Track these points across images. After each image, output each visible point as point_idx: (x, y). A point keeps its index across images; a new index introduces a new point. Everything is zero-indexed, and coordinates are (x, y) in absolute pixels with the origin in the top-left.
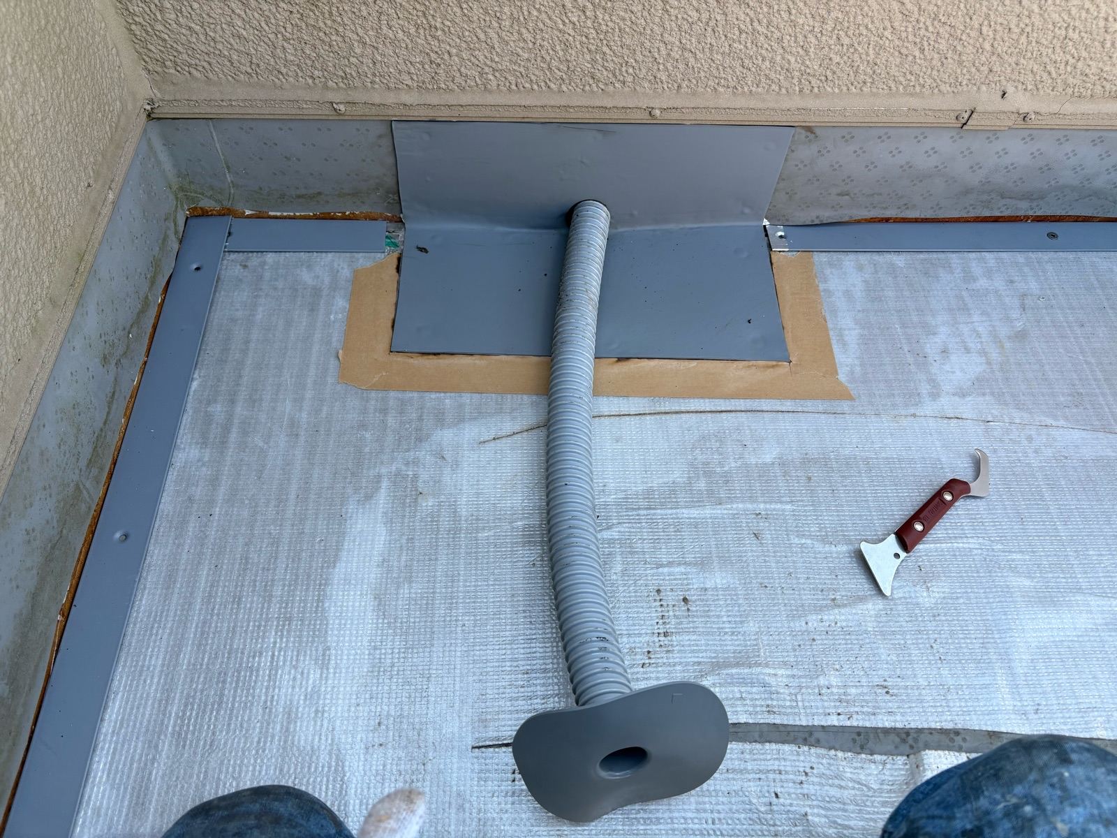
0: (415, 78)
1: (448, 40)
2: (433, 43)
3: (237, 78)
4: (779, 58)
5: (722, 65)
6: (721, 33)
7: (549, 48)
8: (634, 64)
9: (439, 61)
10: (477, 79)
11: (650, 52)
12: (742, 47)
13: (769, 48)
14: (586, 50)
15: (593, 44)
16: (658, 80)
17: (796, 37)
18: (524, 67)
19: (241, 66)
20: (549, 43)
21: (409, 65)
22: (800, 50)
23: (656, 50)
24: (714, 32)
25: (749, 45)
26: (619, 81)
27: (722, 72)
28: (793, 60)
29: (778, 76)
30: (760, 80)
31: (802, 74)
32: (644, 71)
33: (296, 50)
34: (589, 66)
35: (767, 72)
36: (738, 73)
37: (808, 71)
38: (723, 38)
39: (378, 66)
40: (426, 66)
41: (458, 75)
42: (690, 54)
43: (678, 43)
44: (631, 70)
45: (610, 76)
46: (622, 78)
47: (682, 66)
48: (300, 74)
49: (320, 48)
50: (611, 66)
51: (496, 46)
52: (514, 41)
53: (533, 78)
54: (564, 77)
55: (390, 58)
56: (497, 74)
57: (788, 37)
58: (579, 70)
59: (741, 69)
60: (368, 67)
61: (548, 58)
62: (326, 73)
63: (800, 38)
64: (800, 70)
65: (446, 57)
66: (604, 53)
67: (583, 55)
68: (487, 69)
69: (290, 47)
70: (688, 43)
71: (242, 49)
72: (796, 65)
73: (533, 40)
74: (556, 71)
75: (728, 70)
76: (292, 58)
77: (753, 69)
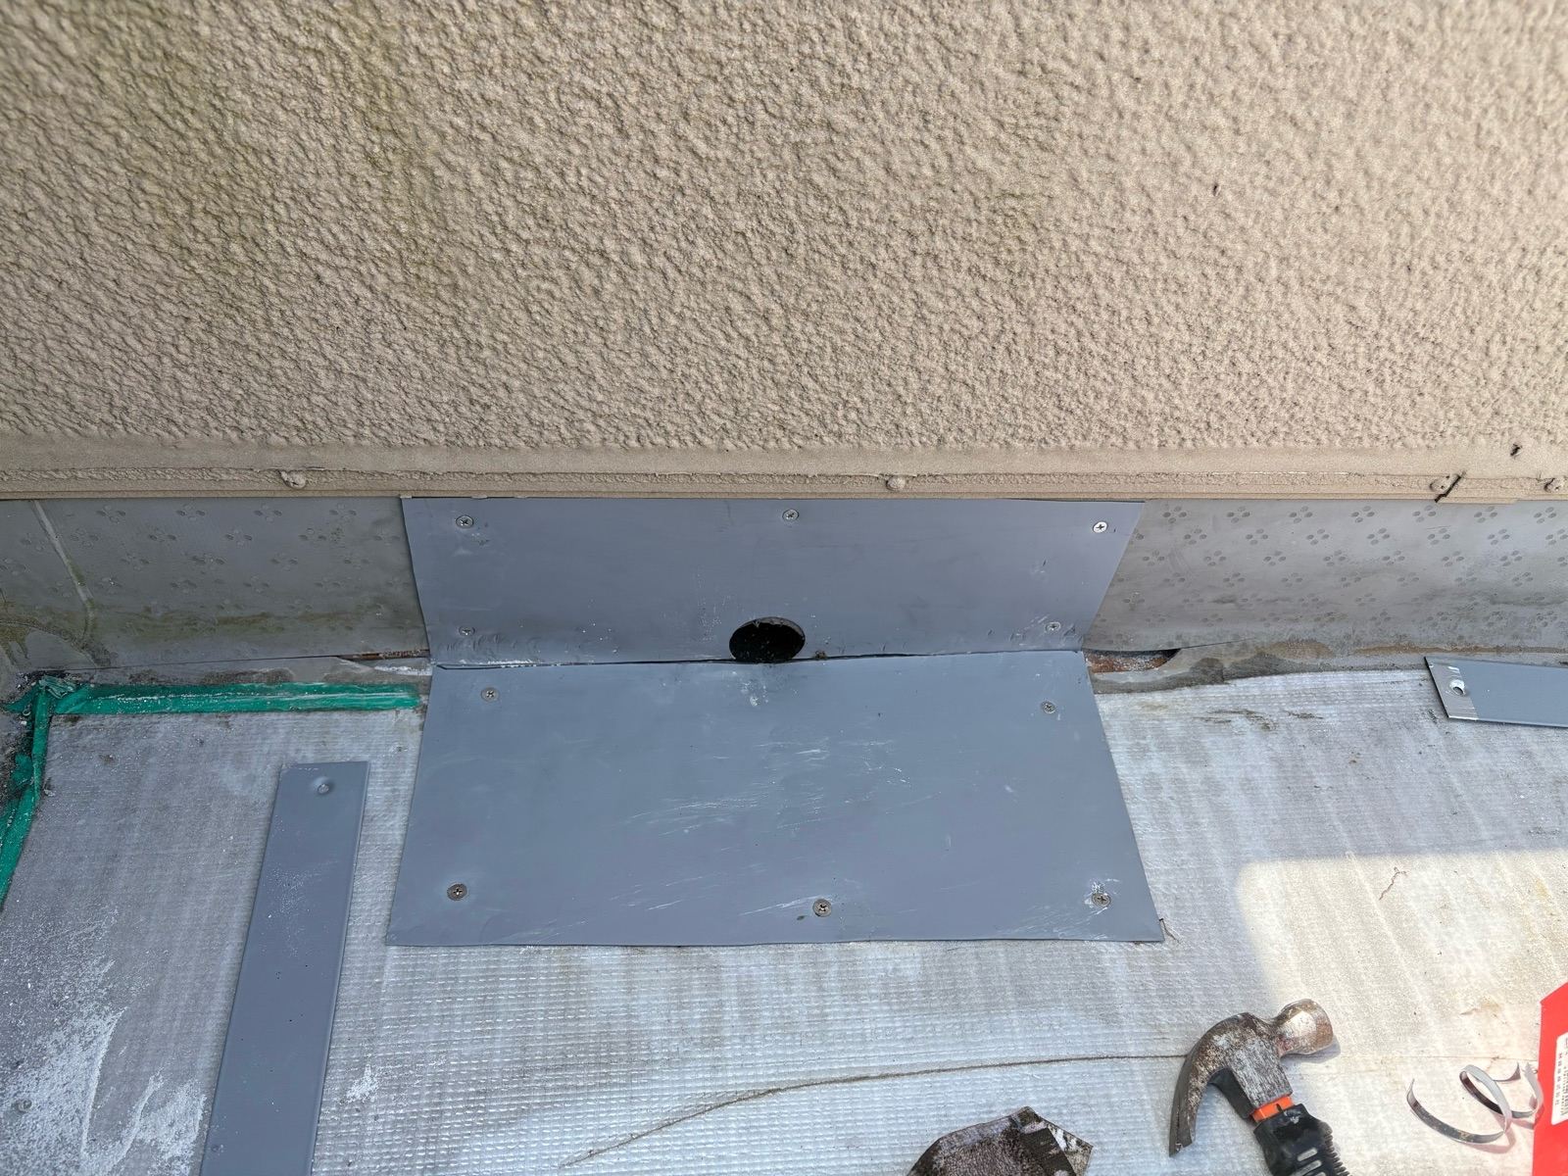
0: (441, 428)
1: (504, 365)
2: (474, 370)
3: (86, 432)
4: (1125, 395)
5: (1021, 405)
6: (1022, 353)
7: (701, 379)
8: (859, 405)
9: (486, 399)
10: (563, 430)
11: (889, 385)
12: (1060, 376)
13: (1109, 379)
14: (769, 383)
15: (783, 373)
16: (904, 432)
17: (1158, 360)
18: (652, 409)
19: (92, 412)
20: (699, 370)
21: (429, 407)
22: (1163, 381)
23: (901, 382)
24: (1010, 353)
25: (1072, 373)
26: (831, 432)
27: (1021, 416)
28: (1150, 396)
29: (1122, 422)
30: (1090, 428)
31: (1166, 420)
32: (877, 416)
33: (201, 382)
34: (777, 408)
35: (1103, 416)
36: (1051, 418)
37: (1177, 414)
38: (1026, 362)
39: (367, 408)
40: (463, 409)
41: (526, 423)
42: (964, 389)
43: (941, 371)
44: (853, 415)
45: (815, 424)
46: (836, 428)
47: (947, 408)
48: (213, 424)
49: (251, 379)
50: (817, 408)
51: (598, 376)
52: (633, 368)
53: (669, 427)
54: (729, 426)
55: (390, 395)
56: (601, 422)
57: (1144, 361)
58: (757, 414)
59: (1056, 411)
60: (348, 410)
61: (698, 397)
62: (264, 422)
63: (1166, 364)
64: (1162, 413)
65: (501, 393)
66: (804, 388)
67: (764, 391)
68: (581, 414)
69: (189, 378)
70: (961, 369)
71: (91, 382)
72: (1157, 404)
73: (669, 366)
74: (715, 417)
75: (1033, 413)
76: (194, 398)
77: (1079, 412)
